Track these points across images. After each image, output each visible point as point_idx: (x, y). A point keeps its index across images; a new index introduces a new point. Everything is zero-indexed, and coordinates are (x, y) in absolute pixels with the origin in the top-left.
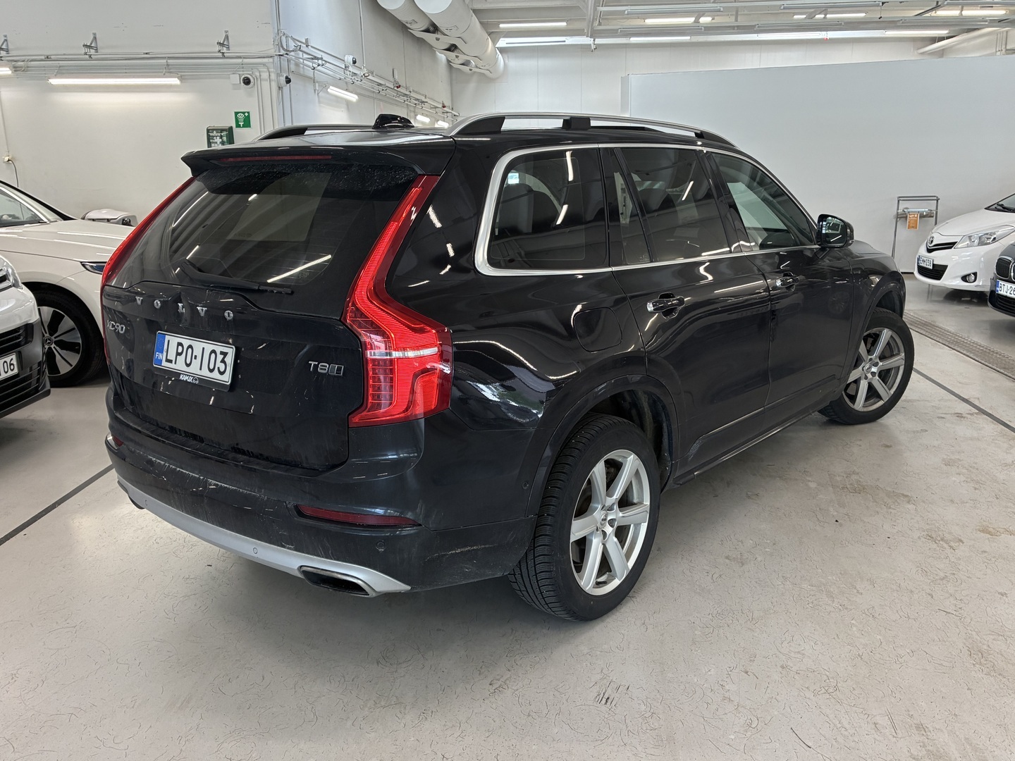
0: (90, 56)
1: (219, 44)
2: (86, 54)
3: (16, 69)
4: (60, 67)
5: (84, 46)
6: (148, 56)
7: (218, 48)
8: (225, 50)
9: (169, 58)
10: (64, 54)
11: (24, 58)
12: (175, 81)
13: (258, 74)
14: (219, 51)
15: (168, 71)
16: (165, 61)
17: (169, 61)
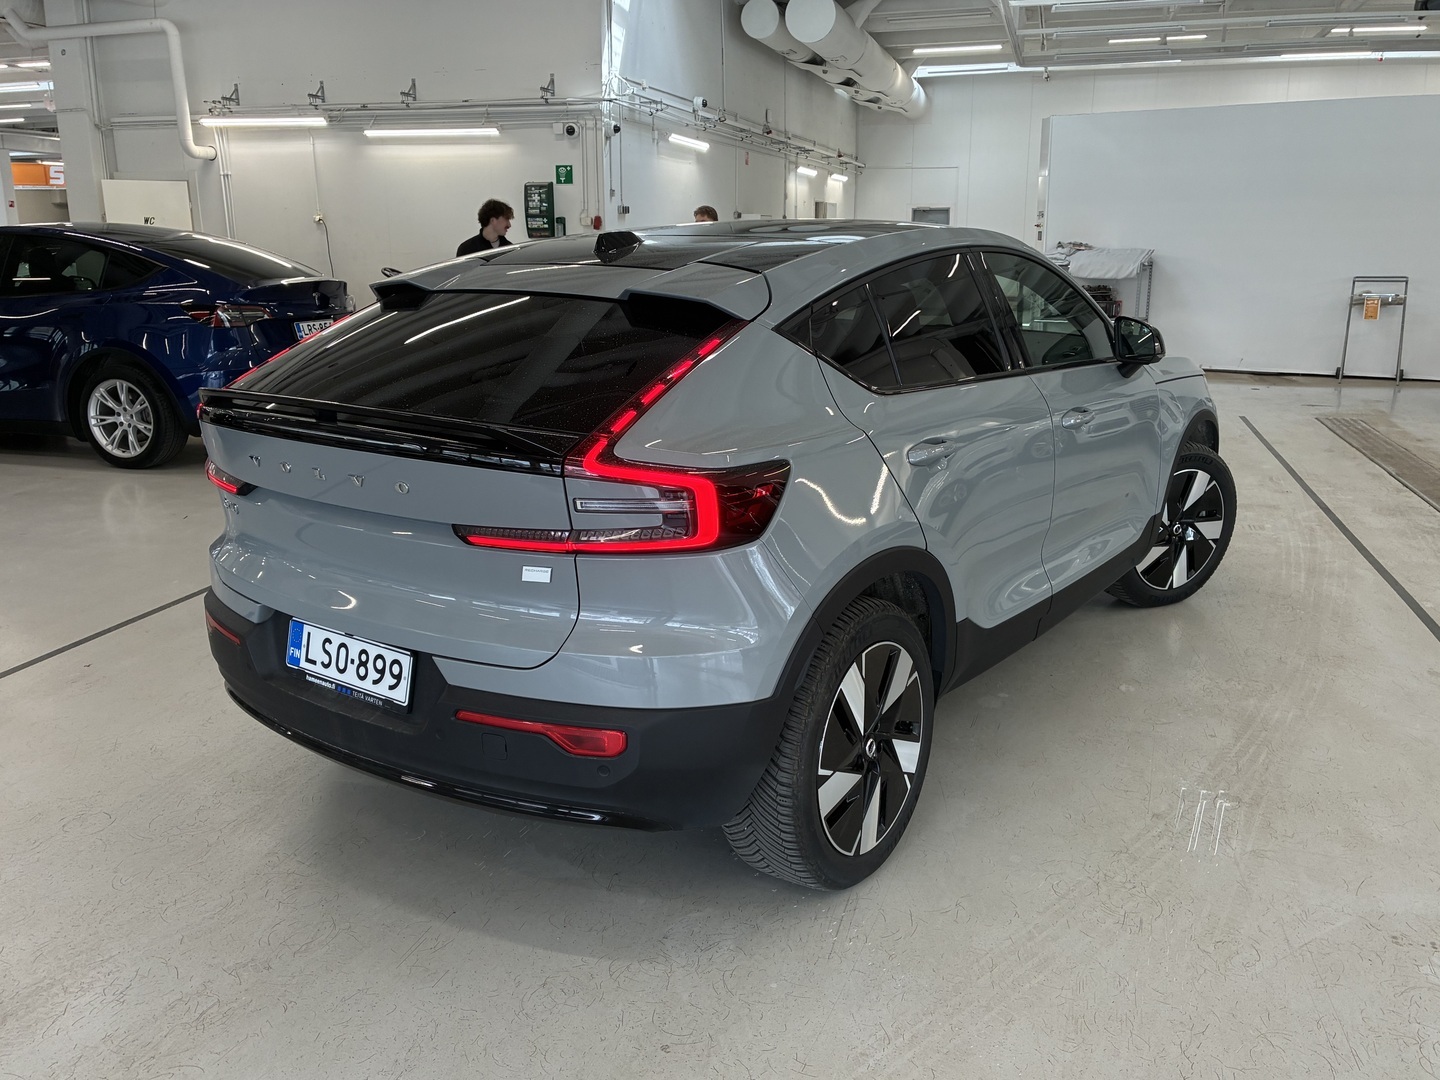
0: (407, 106)
1: (542, 89)
2: (403, 102)
3: (331, 119)
4: (374, 116)
5: (402, 93)
6: (466, 104)
7: (540, 93)
8: (549, 95)
9: (490, 106)
10: (381, 103)
11: (340, 107)
12: (493, 132)
13: (582, 122)
14: (542, 98)
15: (487, 119)
16: (484, 109)
17: (490, 109)
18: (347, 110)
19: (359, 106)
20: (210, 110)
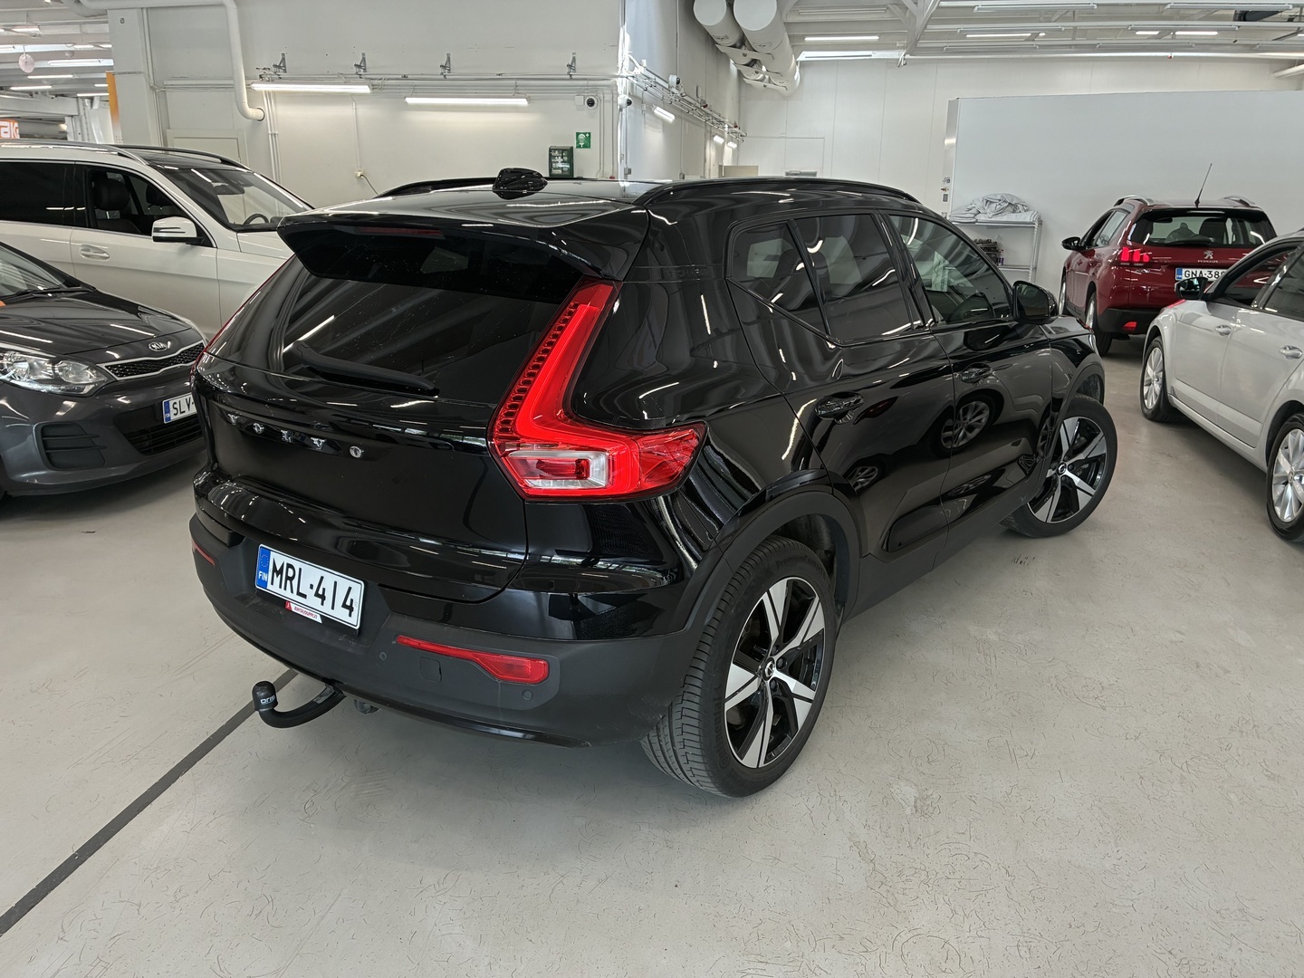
0: (445, 77)
1: (568, 65)
3: (373, 87)
4: (417, 86)
5: (441, 66)
6: (500, 77)
7: (567, 70)
8: (572, 72)
9: (518, 79)
11: (381, 77)
12: (523, 102)
13: (601, 95)
14: (568, 73)
15: (517, 92)
16: (514, 82)
17: (519, 82)
18: (388, 79)
19: (400, 77)
20: (261, 77)
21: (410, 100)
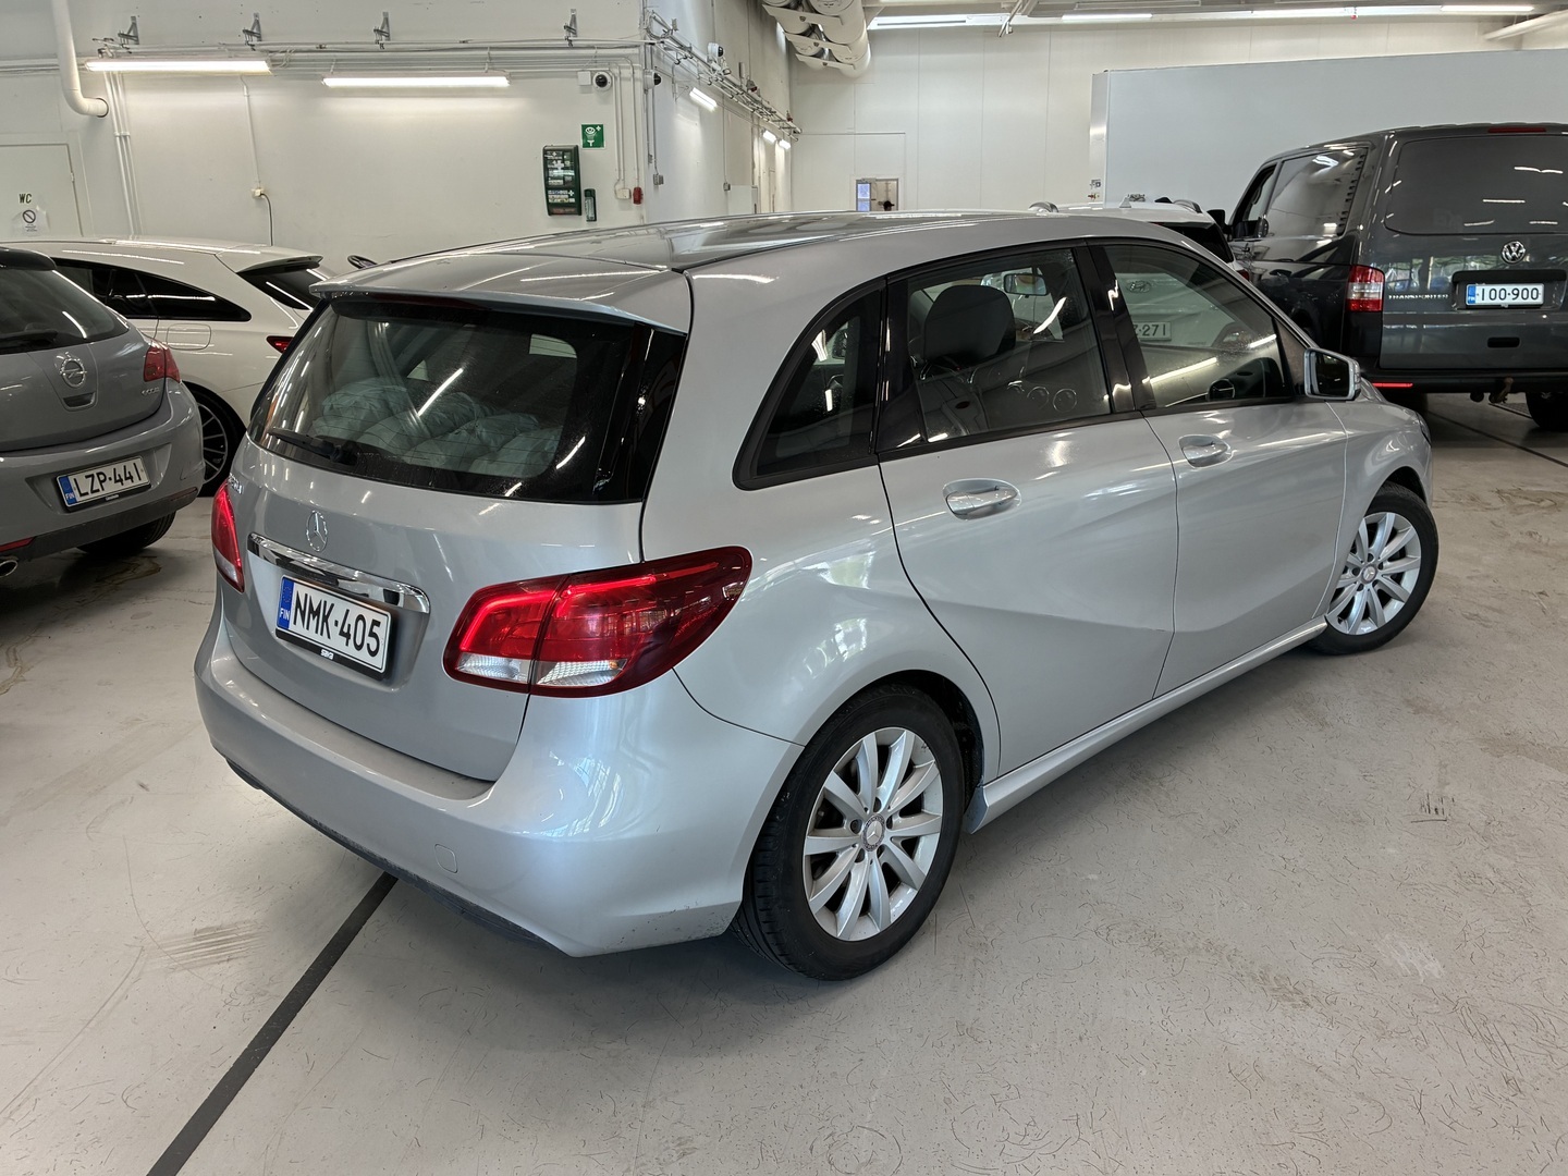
0: (382, 45)
1: (566, 27)
2: (377, 42)
3: (273, 63)
4: (337, 60)
5: (375, 31)
6: (465, 45)
7: (565, 34)
8: (572, 36)
9: (492, 48)
10: (347, 43)
12: (501, 82)
13: (616, 71)
14: (566, 38)
15: (492, 65)
16: (485, 52)
17: (492, 52)
18: (296, 52)
19: (314, 47)
20: (100, 51)
21: (331, 82)
